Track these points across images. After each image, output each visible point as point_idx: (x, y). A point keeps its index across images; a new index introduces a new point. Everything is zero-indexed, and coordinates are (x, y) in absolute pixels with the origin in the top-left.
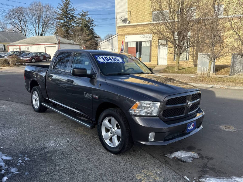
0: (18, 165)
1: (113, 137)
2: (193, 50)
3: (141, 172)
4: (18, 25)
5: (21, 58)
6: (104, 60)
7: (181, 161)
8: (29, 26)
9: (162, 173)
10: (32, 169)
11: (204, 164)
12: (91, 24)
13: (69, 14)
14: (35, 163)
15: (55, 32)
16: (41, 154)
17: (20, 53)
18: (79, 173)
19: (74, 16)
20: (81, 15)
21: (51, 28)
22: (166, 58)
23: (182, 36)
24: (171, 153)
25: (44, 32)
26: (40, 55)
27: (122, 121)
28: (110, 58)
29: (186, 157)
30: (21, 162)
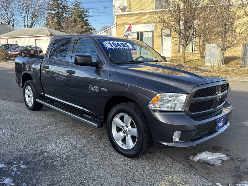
0: (12, 174)
1: (126, 138)
2: (200, 40)
3: (164, 180)
4: (4, 16)
5: (9, 52)
6: (112, 46)
7: (209, 164)
8: (16, 17)
9: (190, 180)
10: (30, 179)
11: (237, 167)
12: (85, 15)
13: (61, 4)
14: (33, 171)
15: (46, 24)
16: (40, 160)
17: (8, 46)
18: (90, 182)
19: (67, 6)
20: (74, 5)
21: (41, 20)
22: (170, 49)
23: (188, 25)
24: (195, 155)
25: (34, 24)
26: (31, 49)
27: (138, 118)
28: (119, 44)
29: (213, 159)
30: (16, 170)
